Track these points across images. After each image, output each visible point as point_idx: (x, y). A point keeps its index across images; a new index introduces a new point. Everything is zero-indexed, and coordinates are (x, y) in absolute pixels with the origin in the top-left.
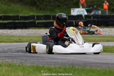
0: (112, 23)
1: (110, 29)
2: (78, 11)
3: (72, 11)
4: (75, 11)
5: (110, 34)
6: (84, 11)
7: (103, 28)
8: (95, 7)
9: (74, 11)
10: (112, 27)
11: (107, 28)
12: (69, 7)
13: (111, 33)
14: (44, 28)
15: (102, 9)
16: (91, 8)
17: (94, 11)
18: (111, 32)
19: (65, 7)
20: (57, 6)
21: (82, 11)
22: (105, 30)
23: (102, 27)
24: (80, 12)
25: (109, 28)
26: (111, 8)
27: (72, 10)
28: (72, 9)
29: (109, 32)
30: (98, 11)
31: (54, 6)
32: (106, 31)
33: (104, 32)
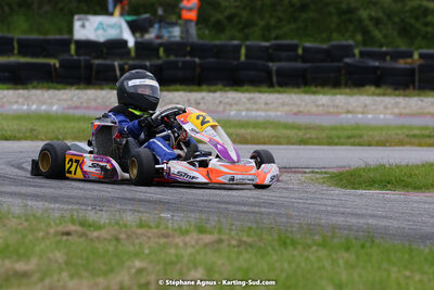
0: (252, 73)
1: (247, 95)
2: (101, 24)
3: (77, 24)
4: (87, 24)
5: (254, 113)
6: (120, 27)
7: (221, 90)
8: (160, 12)
9: (83, 26)
10: (252, 88)
11: (237, 91)
12: (62, 10)
13: (257, 110)
14: (10, 86)
15: (180, 22)
16: (147, 16)
17: (157, 26)
18: (255, 107)
19: (47, 8)
20: (20, 6)
21: (112, 26)
22: (233, 99)
23: (220, 86)
24: (104, 30)
25: (243, 92)
26: (213, 19)
27: (79, 19)
28: (76, 17)
29: (249, 106)
30: (170, 29)
31: (9, 5)
32: (236, 104)
33: (231, 105)
